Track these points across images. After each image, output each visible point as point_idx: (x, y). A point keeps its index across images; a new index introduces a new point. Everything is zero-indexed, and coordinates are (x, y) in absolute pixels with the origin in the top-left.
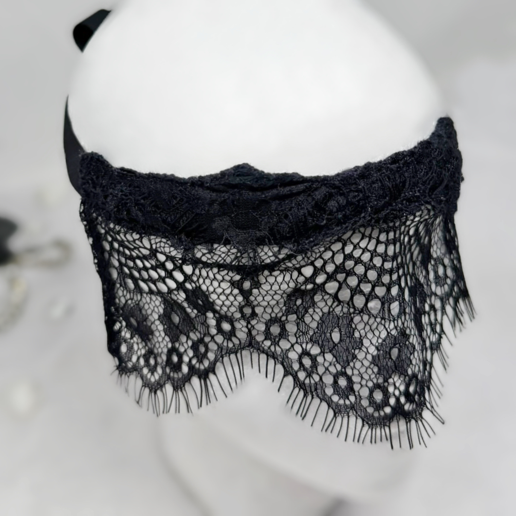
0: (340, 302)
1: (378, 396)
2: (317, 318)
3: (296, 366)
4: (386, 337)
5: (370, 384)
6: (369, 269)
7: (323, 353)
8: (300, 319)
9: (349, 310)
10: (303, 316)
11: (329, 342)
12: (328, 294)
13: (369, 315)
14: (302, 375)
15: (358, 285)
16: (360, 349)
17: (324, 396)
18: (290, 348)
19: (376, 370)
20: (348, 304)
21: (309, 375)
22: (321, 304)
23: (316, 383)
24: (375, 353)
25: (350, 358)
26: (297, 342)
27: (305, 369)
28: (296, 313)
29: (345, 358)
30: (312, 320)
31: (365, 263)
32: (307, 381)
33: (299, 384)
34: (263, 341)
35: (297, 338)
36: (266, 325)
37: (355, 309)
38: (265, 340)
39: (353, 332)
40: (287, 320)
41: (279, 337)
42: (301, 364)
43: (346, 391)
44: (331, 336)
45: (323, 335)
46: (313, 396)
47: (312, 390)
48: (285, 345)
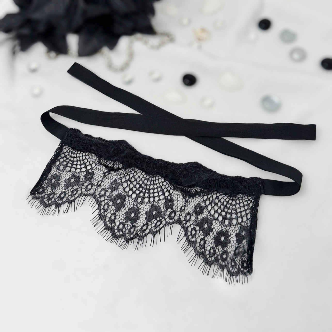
0: (125, 191)
1: (121, 226)
2: (116, 193)
3: (102, 207)
4: (132, 207)
5: (121, 221)
6: (137, 184)
7: (112, 205)
8: (111, 192)
9: (126, 195)
10: (113, 191)
11: (116, 202)
12: (123, 187)
13: (131, 198)
14: (102, 211)
15: (132, 188)
16: (124, 207)
17: (104, 221)
18: (103, 201)
19: (125, 216)
20: (127, 193)
21: (104, 212)
22: (120, 190)
23: (105, 215)
24: (127, 211)
25: (119, 209)
26: (106, 199)
27: (104, 210)
28: (111, 189)
29: (118, 209)
30: (115, 194)
31: (137, 182)
32: (102, 214)
33: (100, 214)
34: (97, 195)
35: (107, 198)
36: (101, 190)
37: (128, 195)
38: (98, 195)
39: (124, 202)
40: (108, 190)
41: (103, 196)
42: (104, 207)
43: (112, 222)
44: (117, 200)
45: (115, 199)
46: (102, 220)
47: (102, 218)
48: (103, 199)
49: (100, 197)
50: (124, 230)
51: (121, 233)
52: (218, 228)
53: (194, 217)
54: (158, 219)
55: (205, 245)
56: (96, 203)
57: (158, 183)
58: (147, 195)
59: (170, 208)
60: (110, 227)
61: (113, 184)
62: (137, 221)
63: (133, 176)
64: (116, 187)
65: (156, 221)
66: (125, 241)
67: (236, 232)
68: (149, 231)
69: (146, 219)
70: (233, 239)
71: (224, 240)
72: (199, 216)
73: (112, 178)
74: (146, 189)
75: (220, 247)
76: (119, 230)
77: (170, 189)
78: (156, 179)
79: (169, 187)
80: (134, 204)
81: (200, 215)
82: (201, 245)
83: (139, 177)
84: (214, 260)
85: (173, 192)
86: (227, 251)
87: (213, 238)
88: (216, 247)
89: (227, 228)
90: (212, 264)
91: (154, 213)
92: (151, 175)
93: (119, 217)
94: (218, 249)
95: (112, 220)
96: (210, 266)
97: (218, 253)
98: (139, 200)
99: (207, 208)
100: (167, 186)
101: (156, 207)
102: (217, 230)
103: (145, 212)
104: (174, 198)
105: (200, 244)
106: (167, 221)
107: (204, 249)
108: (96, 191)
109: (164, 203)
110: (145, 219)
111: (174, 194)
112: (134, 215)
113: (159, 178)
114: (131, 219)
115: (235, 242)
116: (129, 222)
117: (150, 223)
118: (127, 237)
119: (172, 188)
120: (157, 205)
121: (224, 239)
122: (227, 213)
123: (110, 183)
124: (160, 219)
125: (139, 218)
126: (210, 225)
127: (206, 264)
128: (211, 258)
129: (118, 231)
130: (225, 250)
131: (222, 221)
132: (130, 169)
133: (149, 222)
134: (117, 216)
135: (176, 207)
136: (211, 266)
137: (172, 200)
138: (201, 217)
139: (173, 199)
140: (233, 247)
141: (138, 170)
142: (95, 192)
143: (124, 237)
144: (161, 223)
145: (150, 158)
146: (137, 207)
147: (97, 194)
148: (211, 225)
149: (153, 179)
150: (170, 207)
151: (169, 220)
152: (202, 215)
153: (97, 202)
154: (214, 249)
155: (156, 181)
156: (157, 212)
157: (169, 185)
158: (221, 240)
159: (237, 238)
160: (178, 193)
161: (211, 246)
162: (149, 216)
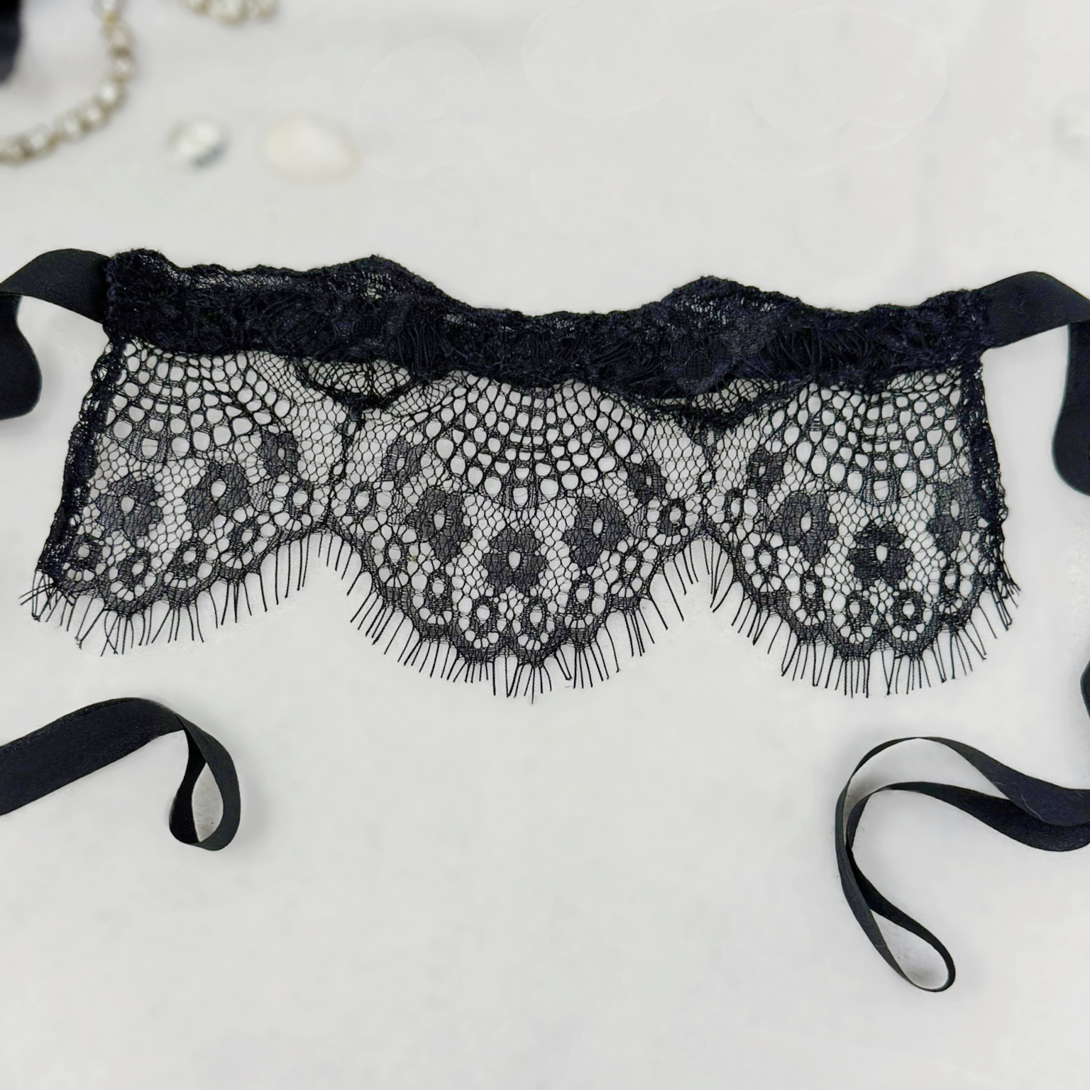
0: (451, 474)
1: (484, 613)
2: (419, 490)
3: (379, 560)
4: (503, 530)
5: (475, 595)
6: (492, 436)
7: (419, 541)
8: (398, 490)
9: (461, 487)
10: (402, 486)
11: (429, 526)
12: (439, 457)
13: (485, 497)
14: (385, 574)
15: (476, 456)
16: (468, 541)
17: (409, 609)
18: (376, 531)
19: (485, 574)
20: (461, 478)
21: (395, 574)
22: (428, 472)
23: (402, 587)
24: (486, 551)
25: (453, 551)
26: (386, 523)
27: (391, 566)
28: (393, 479)
29: (447, 552)
30: (412, 493)
31: (488, 428)
32: (390, 584)
33: (380, 588)
34: (342, 517)
35: (388, 516)
36: (352, 492)
37: (468, 486)
38: (345, 515)
39: (462, 518)
40: (380, 488)
41: (365, 513)
42: (386, 556)
43: (442, 603)
44: (433, 518)
45: (423, 516)
46: (395, 607)
47: (396, 598)
48: (370, 524)
49: (358, 521)
50: (501, 625)
51: (494, 638)
52: (856, 519)
53: (754, 501)
54: (623, 547)
55: (821, 596)
56: (347, 548)
57: (577, 413)
58: (543, 470)
59: (655, 497)
60: (439, 627)
61: (394, 455)
62: (541, 575)
63: (467, 404)
64: (410, 467)
65: (616, 560)
66: (523, 664)
67: (924, 515)
68: (607, 602)
69: (573, 561)
70: (921, 544)
71: (889, 555)
72: (771, 493)
73: (381, 436)
74: (533, 449)
75: (880, 585)
76: (479, 630)
77: (630, 422)
78: (563, 398)
79: (627, 414)
80: (503, 516)
81: (772, 489)
82: (810, 600)
83: (492, 404)
84: (873, 634)
85: (645, 434)
86: (912, 589)
87: (847, 559)
88: (868, 589)
89: (888, 513)
90: (870, 652)
91: (598, 527)
92: (538, 390)
93: (463, 582)
94: (878, 594)
95: (437, 597)
96: (866, 661)
97: (882, 608)
98: (521, 496)
99: (795, 458)
100: (617, 415)
101: (598, 505)
102: (852, 528)
103: (558, 535)
104: (657, 455)
105: (803, 599)
106: (662, 544)
107: (824, 610)
108: (334, 504)
109: (626, 482)
110: (569, 560)
111: (651, 439)
112: (522, 559)
113: (576, 390)
114: (513, 575)
115: (932, 551)
116: (508, 590)
117: (598, 572)
118: (525, 647)
119: (639, 418)
120: (602, 497)
121: (889, 552)
122: (873, 457)
123: (379, 455)
124: (631, 545)
125: (544, 563)
126: (823, 516)
127: (847, 661)
128: (861, 633)
129: (480, 634)
130: (904, 591)
131: (863, 489)
132: (444, 380)
133: (593, 567)
134: (454, 579)
135: (679, 486)
136: (869, 659)
137: (652, 463)
138: (781, 498)
139: (654, 460)
140: (928, 570)
141: (478, 380)
142: (329, 507)
143: (511, 652)
144: (640, 560)
145: (514, 318)
146: (525, 524)
147: (339, 511)
148: (826, 515)
149: (550, 403)
150: (654, 494)
151: (669, 539)
152: (780, 489)
153: (351, 545)
154: (863, 596)
155: (564, 407)
156: (610, 523)
157: (624, 408)
158: (876, 558)
159: (937, 535)
160: (668, 431)
161: (847, 591)
162: (582, 546)
